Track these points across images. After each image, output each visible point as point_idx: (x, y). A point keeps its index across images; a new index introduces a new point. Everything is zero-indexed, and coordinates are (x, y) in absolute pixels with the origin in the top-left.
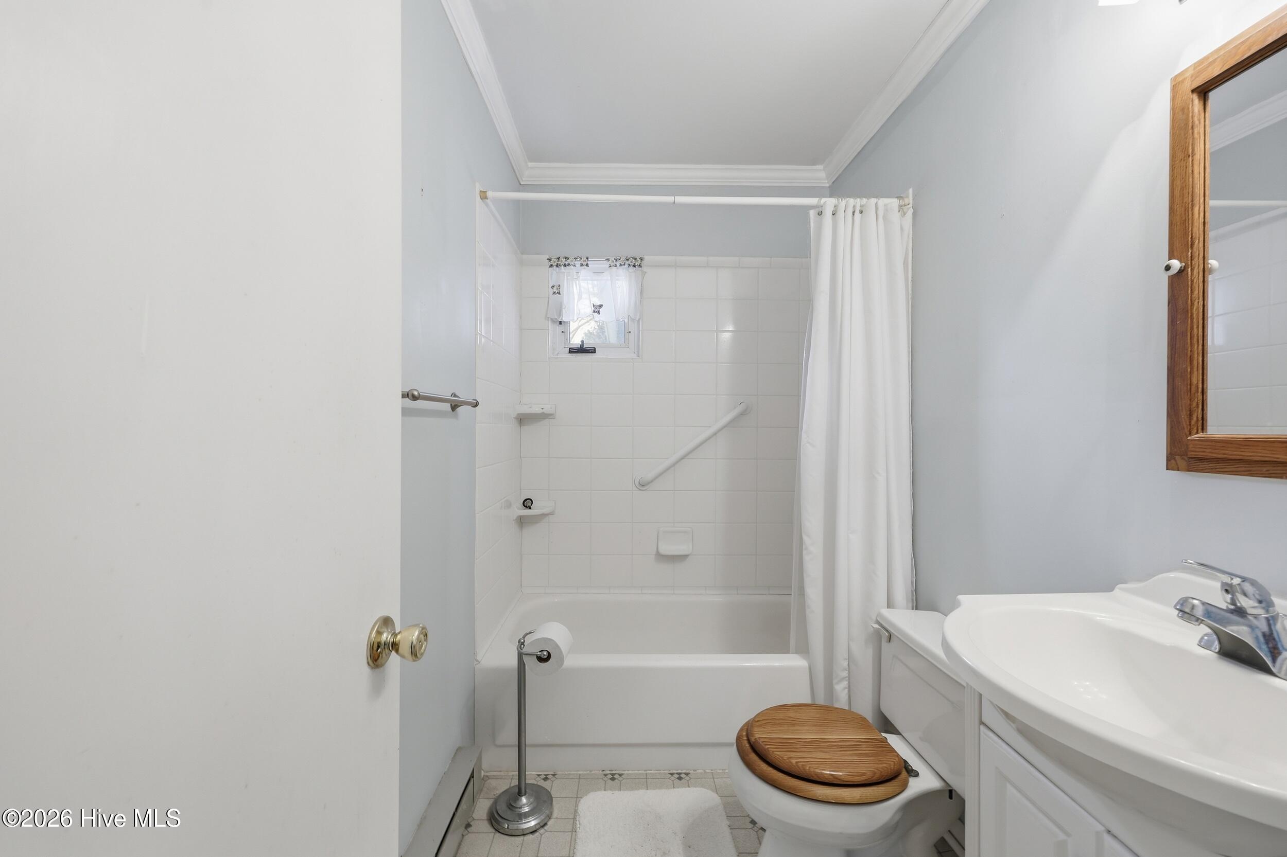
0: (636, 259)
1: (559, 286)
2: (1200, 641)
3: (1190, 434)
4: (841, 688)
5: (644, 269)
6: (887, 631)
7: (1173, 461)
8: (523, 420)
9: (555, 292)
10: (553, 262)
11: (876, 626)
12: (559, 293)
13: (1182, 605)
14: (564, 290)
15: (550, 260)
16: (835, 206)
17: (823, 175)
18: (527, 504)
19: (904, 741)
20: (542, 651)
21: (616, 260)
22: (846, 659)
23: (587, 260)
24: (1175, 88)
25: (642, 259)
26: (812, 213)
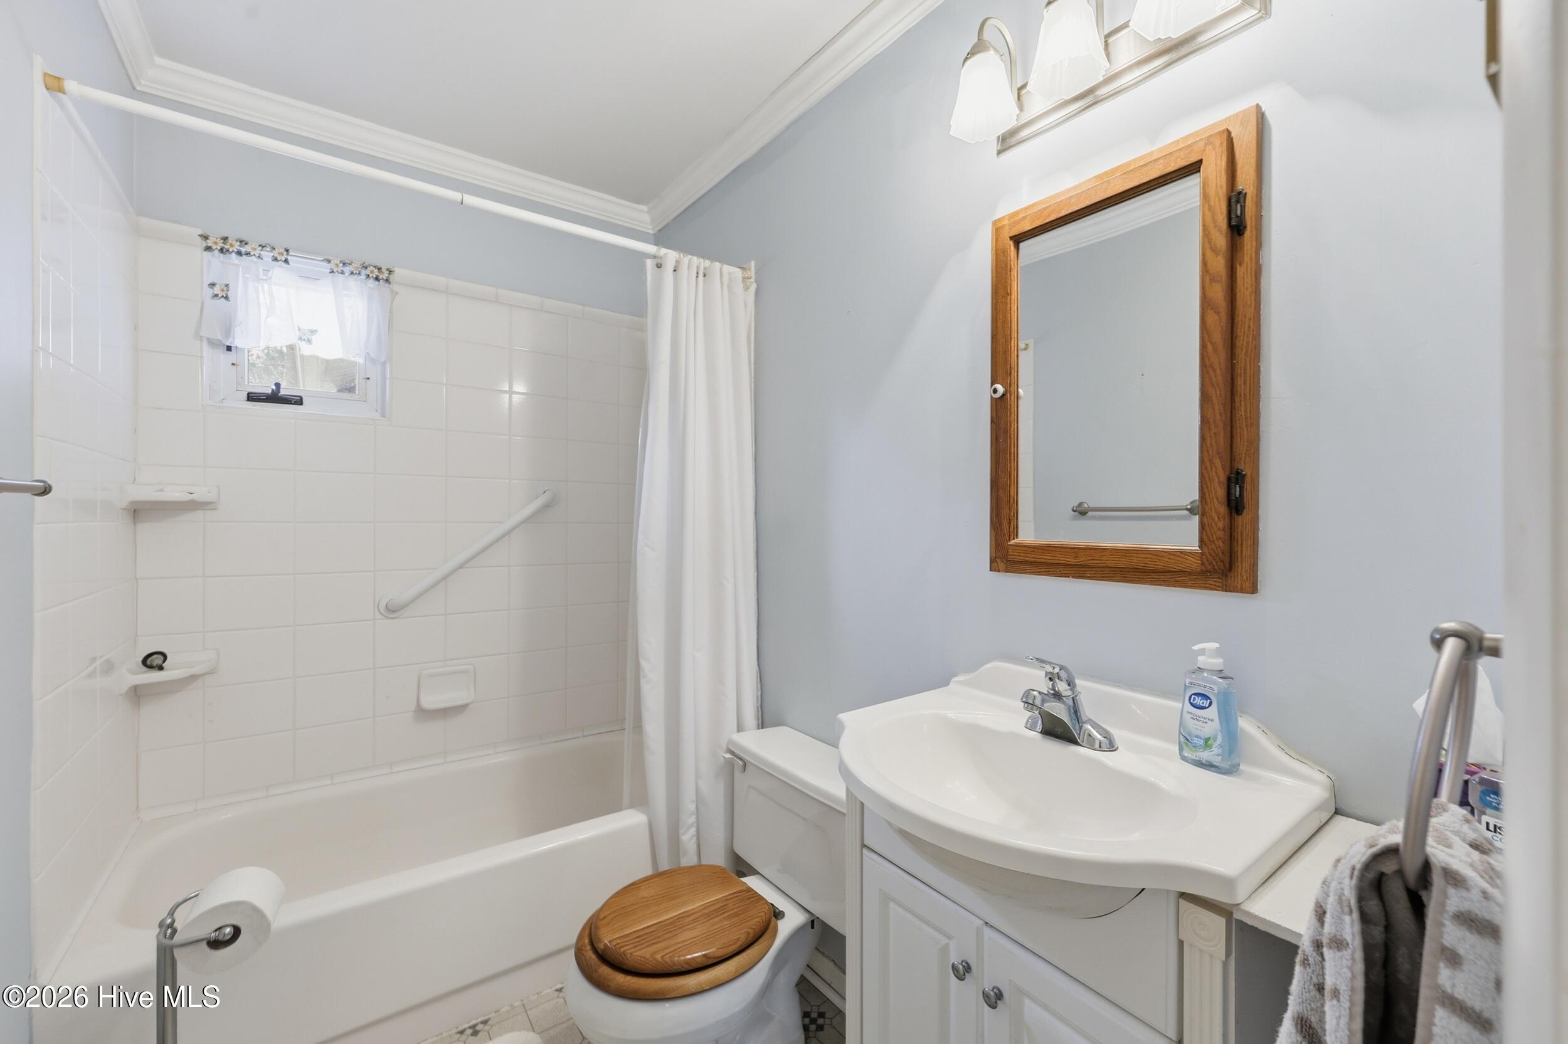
0: (380, 269)
1: (227, 286)
2: (1027, 723)
3: (1010, 540)
4: (688, 838)
5: (395, 287)
6: (741, 759)
7: (995, 563)
8: (138, 512)
9: (217, 295)
10: (213, 241)
11: (728, 756)
12: (227, 298)
13: (1027, 697)
14: (238, 292)
15: (205, 237)
16: (676, 261)
17: (646, 218)
18: (153, 661)
19: (763, 879)
20: (220, 928)
21: (344, 264)
22: (693, 802)
23: (285, 253)
24: (997, 230)
25: (390, 272)
26: (649, 263)
